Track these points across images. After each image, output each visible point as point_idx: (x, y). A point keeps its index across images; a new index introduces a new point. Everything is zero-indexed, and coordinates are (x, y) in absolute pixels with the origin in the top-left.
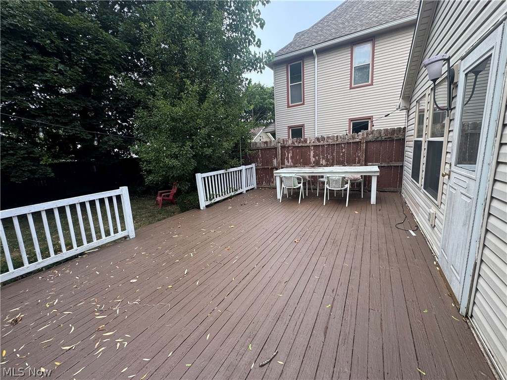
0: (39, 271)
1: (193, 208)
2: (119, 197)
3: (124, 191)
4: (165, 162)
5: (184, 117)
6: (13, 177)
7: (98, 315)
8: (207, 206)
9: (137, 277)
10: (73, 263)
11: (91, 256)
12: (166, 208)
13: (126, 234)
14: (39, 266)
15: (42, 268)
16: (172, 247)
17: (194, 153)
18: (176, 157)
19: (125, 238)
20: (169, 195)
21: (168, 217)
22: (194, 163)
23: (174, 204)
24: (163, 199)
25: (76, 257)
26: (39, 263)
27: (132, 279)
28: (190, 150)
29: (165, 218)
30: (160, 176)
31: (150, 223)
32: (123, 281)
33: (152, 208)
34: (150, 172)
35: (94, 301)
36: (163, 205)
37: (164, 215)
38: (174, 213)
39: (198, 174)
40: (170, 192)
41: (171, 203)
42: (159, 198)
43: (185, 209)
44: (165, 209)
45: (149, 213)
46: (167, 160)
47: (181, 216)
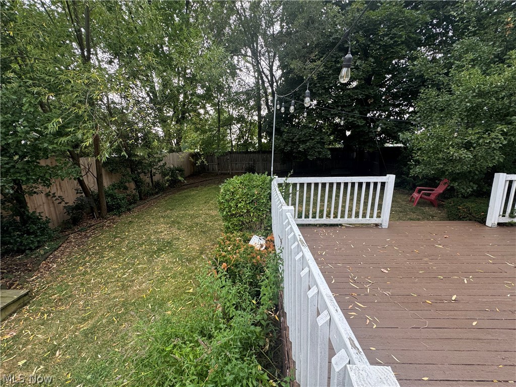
0: (315, 225)
1: (470, 220)
2: (383, 184)
3: (390, 180)
4: (449, 153)
5: (503, 88)
6: (310, 155)
7: (352, 283)
8: (499, 224)
9: (389, 269)
10: (335, 229)
11: (347, 229)
12: (422, 208)
13: (380, 222)
14: (316, 223)
15: (317, 224)
16: (433, 257)
17: (505, 142)
18: (468, 146)
19: (377, 225)
20: (430, 194)
21: (423, 219)
22: (499, 157)
23: (434, 206)
24: (421, 197)
25: (337, 225)
26: (317, 220)
27: (383, 268)
28: (500, 137)
29: (419, 220)
30: (433, 170)
31: (400, 219)
32: (375, 265)
33: (404, 203)
34: (418, 162)
35: (349, 268)
36: (418, 203)
37: (418, 215)
38: (433, 217)
39: (501, 174)
40: (433, 190)
41: (432, 204)
42: (415, 195)
43: (454, 216)
44: (420, 209)
45: (399, 207)
46: (452, 150)
47: (449, 224)
